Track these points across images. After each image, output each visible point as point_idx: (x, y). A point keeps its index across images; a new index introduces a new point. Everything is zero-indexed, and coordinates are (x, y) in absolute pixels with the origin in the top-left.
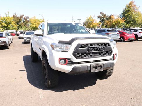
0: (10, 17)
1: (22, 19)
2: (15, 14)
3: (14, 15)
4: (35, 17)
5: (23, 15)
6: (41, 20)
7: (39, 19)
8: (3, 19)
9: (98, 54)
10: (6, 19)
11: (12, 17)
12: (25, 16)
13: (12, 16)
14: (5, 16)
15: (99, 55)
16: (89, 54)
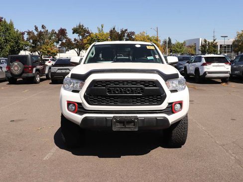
0: (105, 33)
1: (124, 36)
2: (114, 29)
3: (111, 30)
4: (144, 32)
5: (126, 30)
6: (154, 37)
7: (150, 36)
8: (94, 36)
9: (131, 100)
10: (98, 36)
11: (107, 34)
12: (129, 31)
13: (108, 32)
14: (97, 32)
15: (133, 101)
16: (111, 99)
